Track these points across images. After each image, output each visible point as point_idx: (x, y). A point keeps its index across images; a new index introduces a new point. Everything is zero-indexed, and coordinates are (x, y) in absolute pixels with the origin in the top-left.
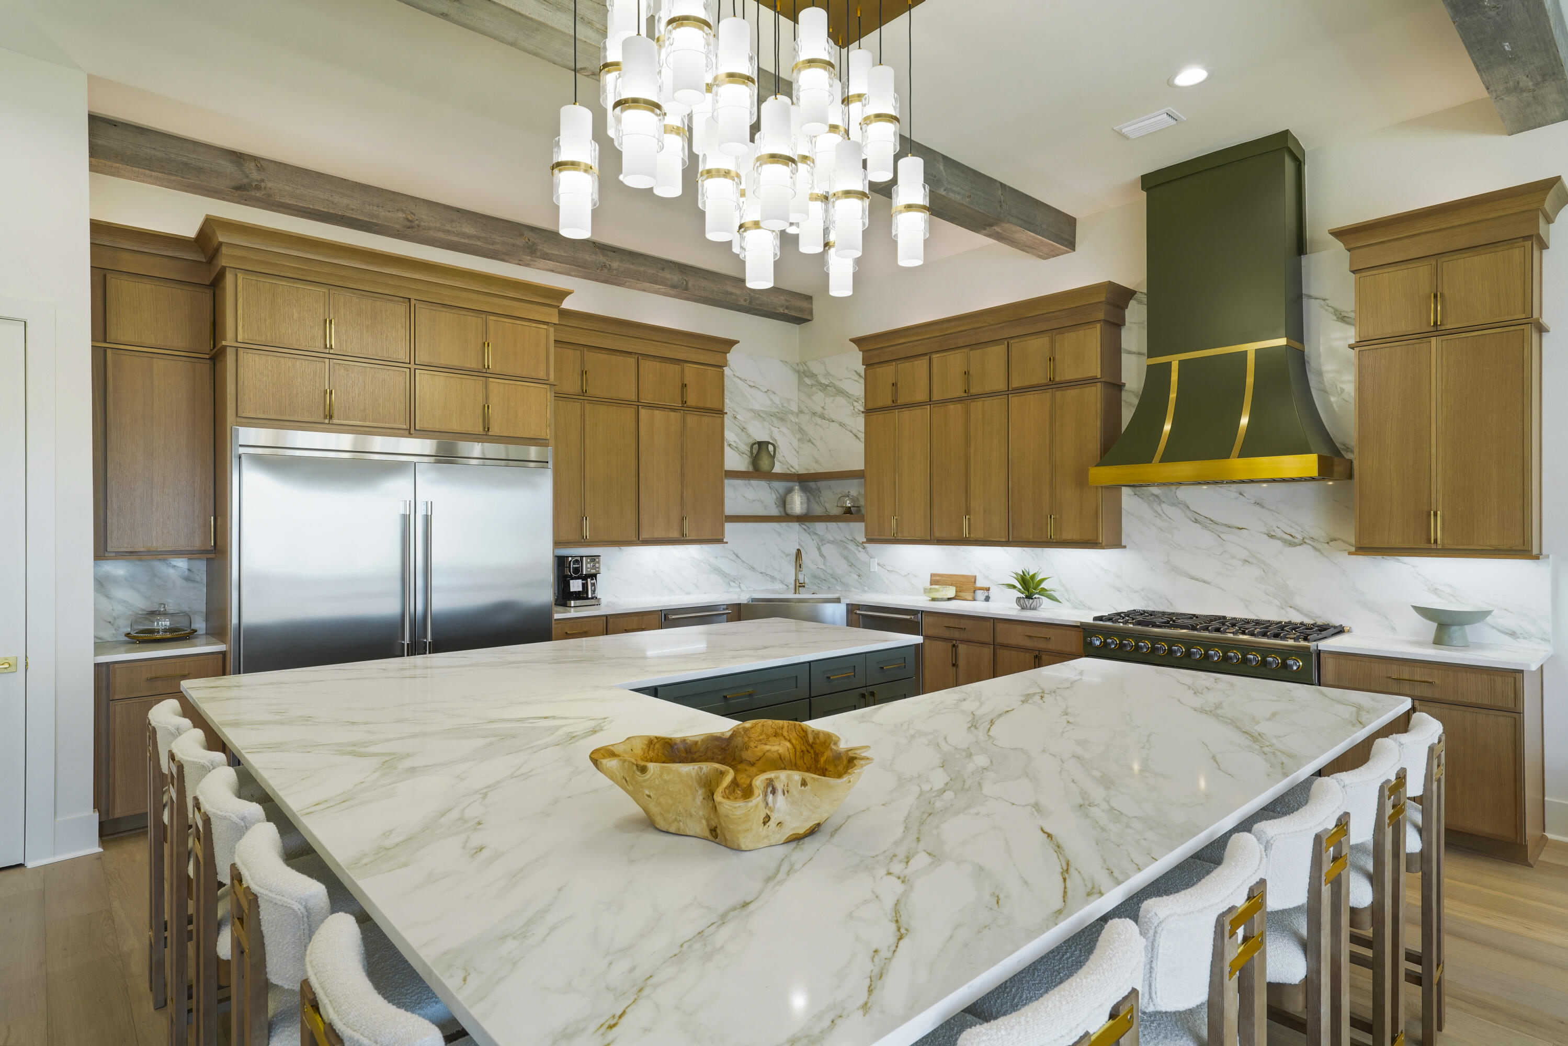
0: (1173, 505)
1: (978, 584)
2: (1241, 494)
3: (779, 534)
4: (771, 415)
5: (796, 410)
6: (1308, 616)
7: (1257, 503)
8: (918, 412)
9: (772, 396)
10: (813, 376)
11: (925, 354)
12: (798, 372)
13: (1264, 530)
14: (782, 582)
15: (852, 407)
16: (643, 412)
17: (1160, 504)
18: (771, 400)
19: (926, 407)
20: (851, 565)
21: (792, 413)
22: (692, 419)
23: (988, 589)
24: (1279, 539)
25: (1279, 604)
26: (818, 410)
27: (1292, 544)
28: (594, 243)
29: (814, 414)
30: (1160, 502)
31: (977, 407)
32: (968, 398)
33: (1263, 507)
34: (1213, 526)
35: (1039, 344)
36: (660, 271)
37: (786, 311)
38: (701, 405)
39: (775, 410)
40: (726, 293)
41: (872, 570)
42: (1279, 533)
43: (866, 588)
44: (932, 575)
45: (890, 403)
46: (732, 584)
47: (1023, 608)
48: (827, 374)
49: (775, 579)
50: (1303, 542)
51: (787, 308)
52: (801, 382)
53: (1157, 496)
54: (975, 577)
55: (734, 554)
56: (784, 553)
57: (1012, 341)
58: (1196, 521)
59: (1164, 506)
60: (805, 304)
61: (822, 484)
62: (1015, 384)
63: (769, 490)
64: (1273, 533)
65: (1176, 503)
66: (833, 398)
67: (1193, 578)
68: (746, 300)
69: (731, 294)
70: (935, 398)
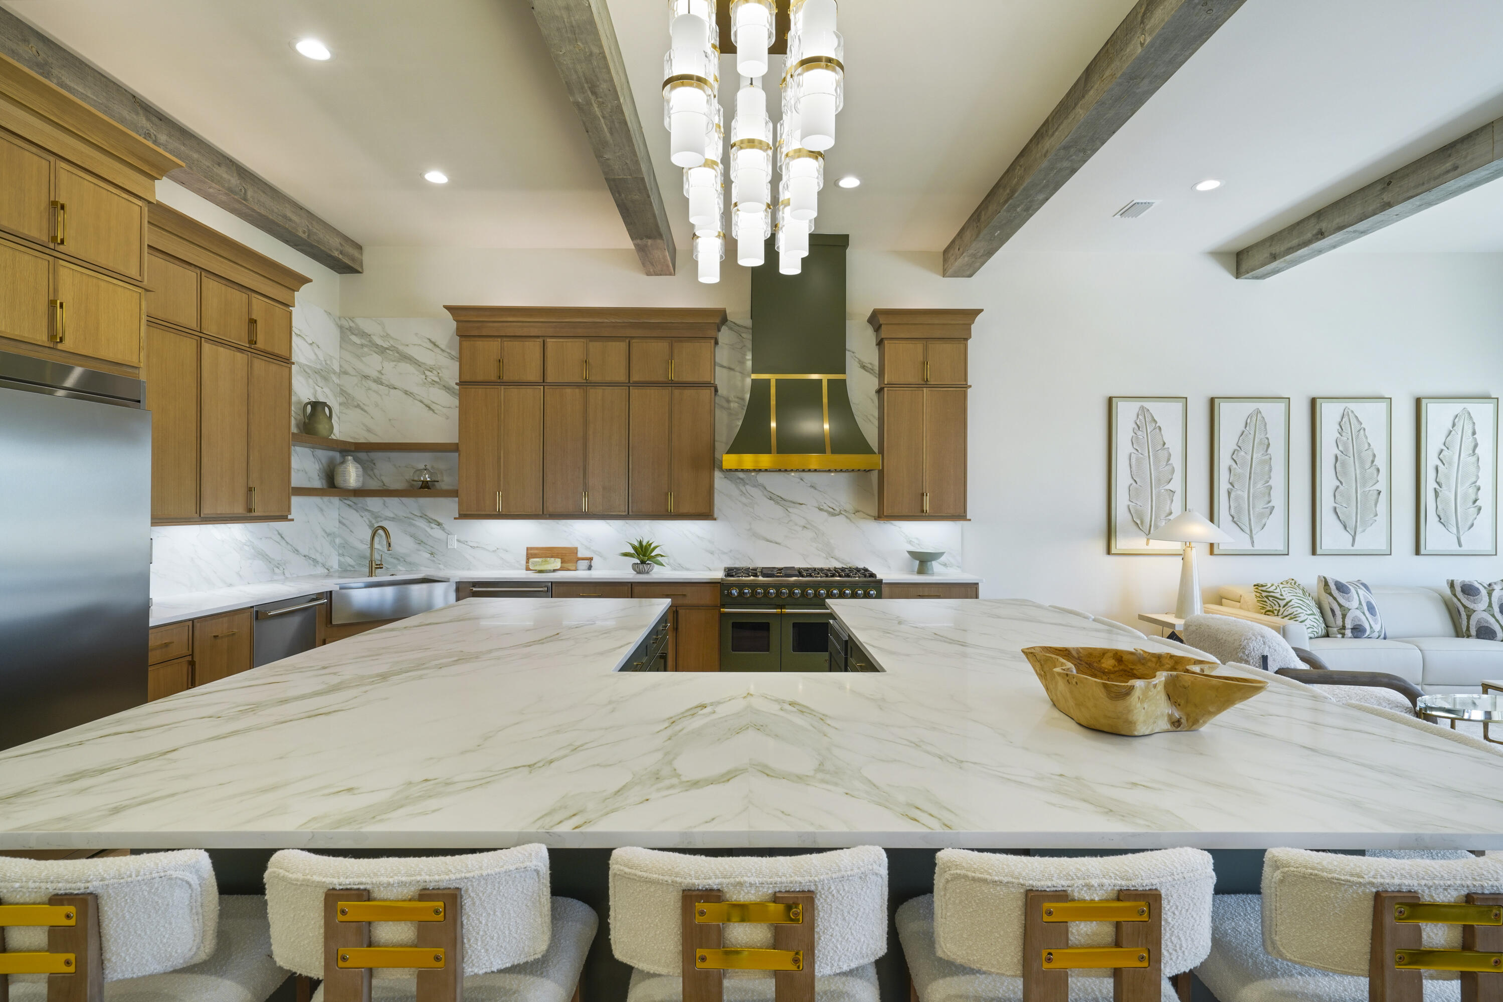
0: (755, 486)
1: (580, 555)
2: (802, 480)
3: (321, 510)
4: (316, 372)
5: (337, 369)
6: (843, 563)
7: (812, 487)
8: (529, 392)
9: (316, 350)
10: (363, 334)
11: (538, 337)
12: (341, 328)
13: (816, 505)
14: (324, 566)
15: (424, 377)
16: (207, 347)
17: (744, 486)
18: (316, 354)
19: (539, 387)
20: (421, 542)
21: (335, 373)
22: (259, 365)
23: (591, 559)
24: (826, 511)
25: (824, 555)
26: (374, 374)
27: (833, 515)
28: (134, 97)
29: (366, 377)
30: (745, 484)
31: (596, 394)
32: (587, 384)
33: (816, 489)
34: (783, 502)
35: (659, 347)
36: (216, 166)
37: (341, 257)
38: (269, 349)
39: (319, 367)
40: (285, 217)
41: (449, 547)
42: (825, 507)
43: (441, 566)
44: (528, 549)
45: (493, 378)
46: (276, 570)
47: (639, 573)
48: (387, 336)
49: (317, 562)
50: (840, 513)
51: (341, 253)
52: (344, 339)
53: (742, 479)
54: (576, 548)
55: (279, 534)
56: (326, 533)
57: (633, 341)
58: (771, 499)
59: (747, 487)
60: (356, 253)
61: (375, 455)
62: (635, 378)
63: (313, 459)
64: (822, 507)
65: (756, 485)
66: (395, 363)
67: (768, 541)
68: (304, 232)
69: (290, 220)
70: (549, 379)
